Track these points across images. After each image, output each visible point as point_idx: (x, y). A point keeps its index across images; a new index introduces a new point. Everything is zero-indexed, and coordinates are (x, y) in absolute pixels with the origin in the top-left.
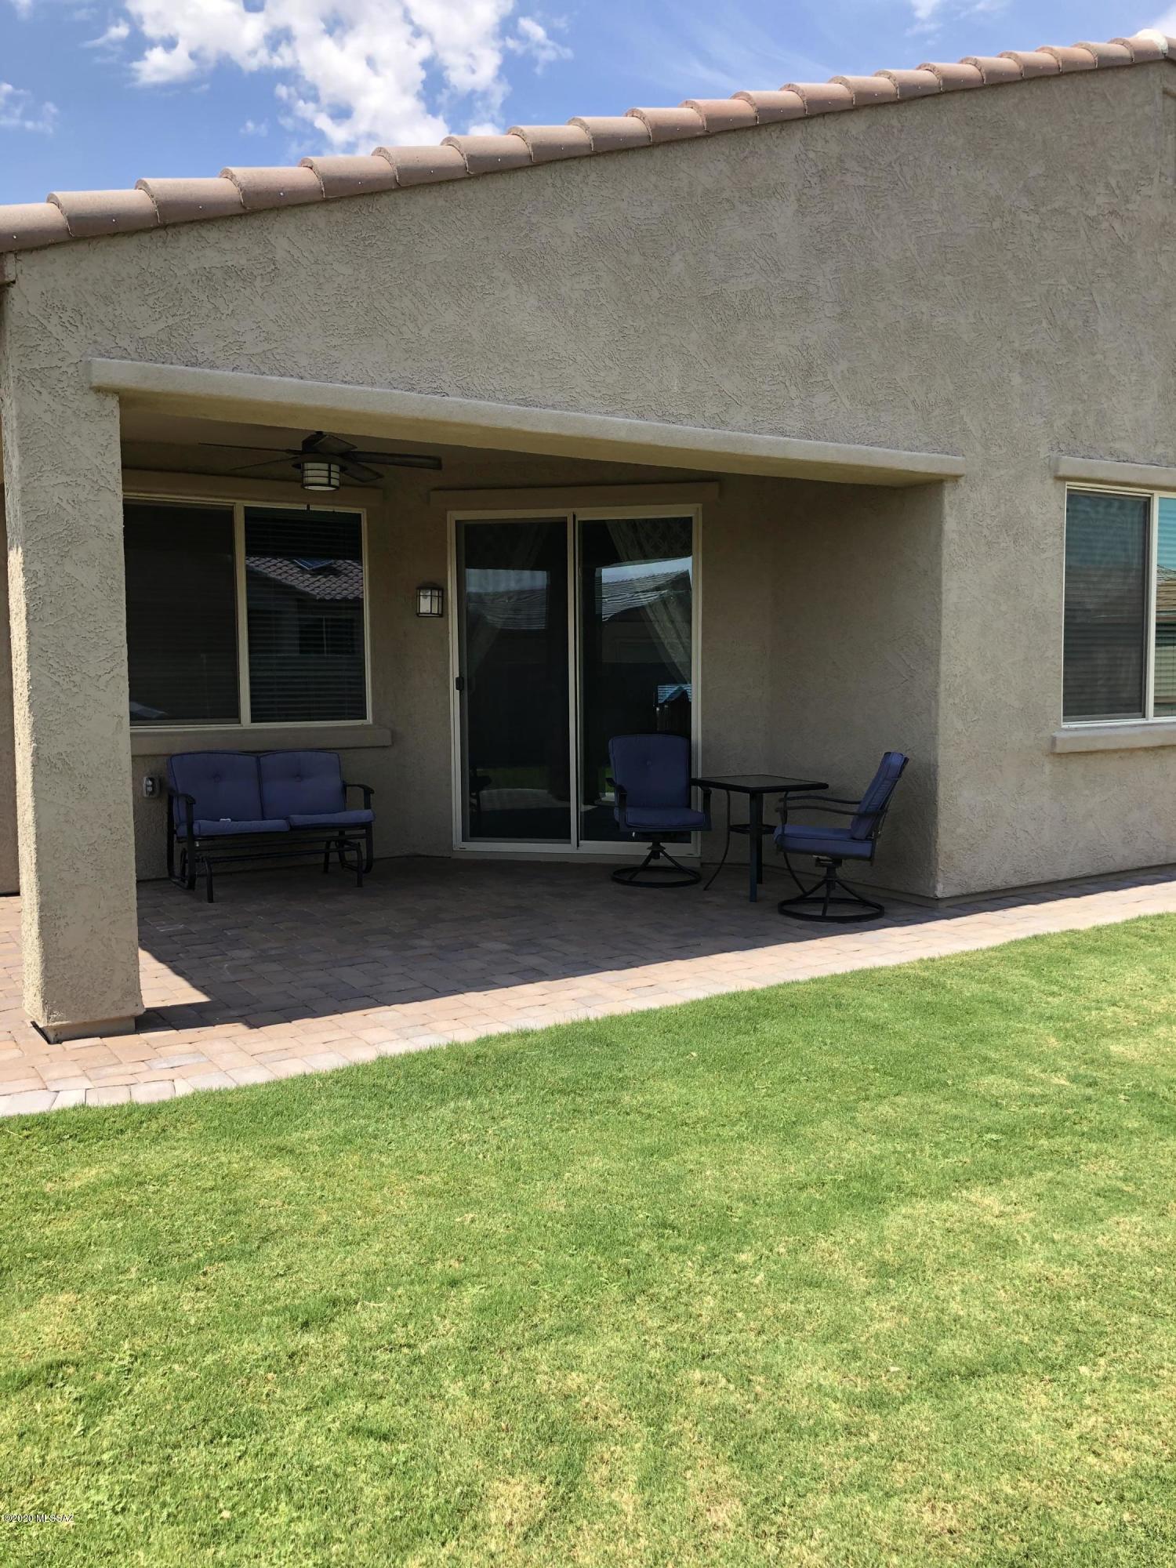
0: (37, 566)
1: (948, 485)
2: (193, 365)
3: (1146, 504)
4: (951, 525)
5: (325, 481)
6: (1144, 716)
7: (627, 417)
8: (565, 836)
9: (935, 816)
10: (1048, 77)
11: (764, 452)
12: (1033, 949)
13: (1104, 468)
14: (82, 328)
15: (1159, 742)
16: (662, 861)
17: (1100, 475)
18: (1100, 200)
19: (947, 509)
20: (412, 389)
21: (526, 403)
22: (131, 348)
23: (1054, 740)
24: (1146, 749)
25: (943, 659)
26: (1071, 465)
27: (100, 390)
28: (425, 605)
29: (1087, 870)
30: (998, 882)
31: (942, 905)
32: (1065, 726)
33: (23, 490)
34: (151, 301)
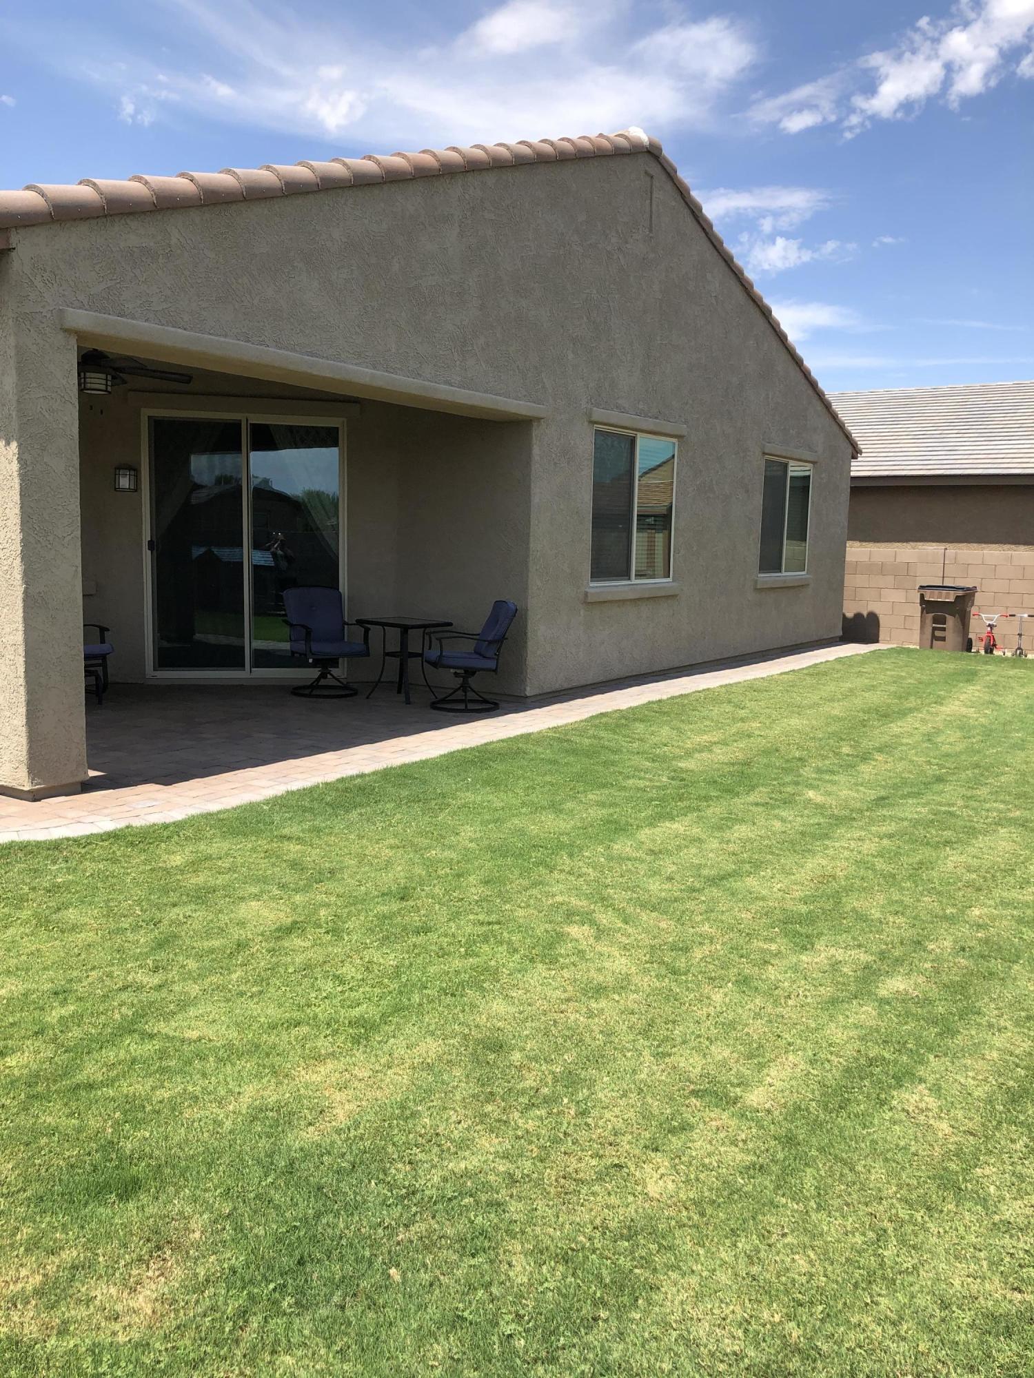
0: (26, 456)
1: (535, 424)
2: (122, 316)
3: (633, 441)
4: (536, 450)
5: (103, 387)
6: (629, 579)
7: (367, 367)
8: (241, 665)
9: (526, 642)
10: (588, 158)
11: (442, 396)
12: (604, 720)
13: (615, 417)
14: (55, 285)
15: (637, 596)
16: (329, 681)
17: (612, 421)
18: (614, 240)
19: (534, 441)
20: (248, 341)
21: (312, 354)
22: (85, 302)
23: (586, 594)
24: (631, 600)
25: (532, 539)
26: (598, 414)
27: (67, 331)
28: (124, 482)
29: (602, 679)
30: (557, 686)
31: (529, 701)
32: (592, 585)
33: (18, 401)
34: (97, 268)
